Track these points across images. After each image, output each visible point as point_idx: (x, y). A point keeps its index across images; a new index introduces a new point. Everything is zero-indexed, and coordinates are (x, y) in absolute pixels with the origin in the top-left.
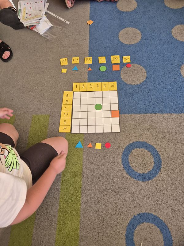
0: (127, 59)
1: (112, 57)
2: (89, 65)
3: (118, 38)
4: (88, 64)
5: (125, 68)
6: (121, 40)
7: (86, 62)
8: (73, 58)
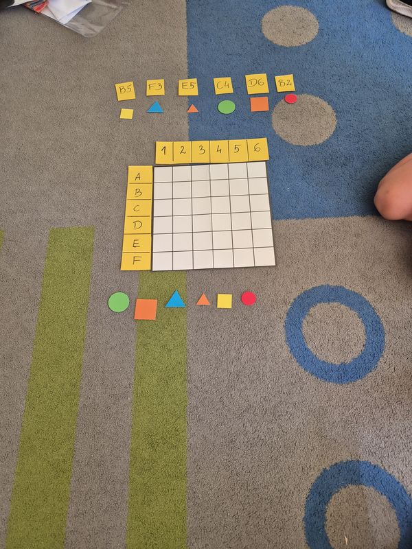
0: (286, 83)
1: (248, 77)
2: (192, 100)
4: (189, 97)
5: (282, 105)
6: (268, 34)
7: (182, 92)
8: (149, 82)
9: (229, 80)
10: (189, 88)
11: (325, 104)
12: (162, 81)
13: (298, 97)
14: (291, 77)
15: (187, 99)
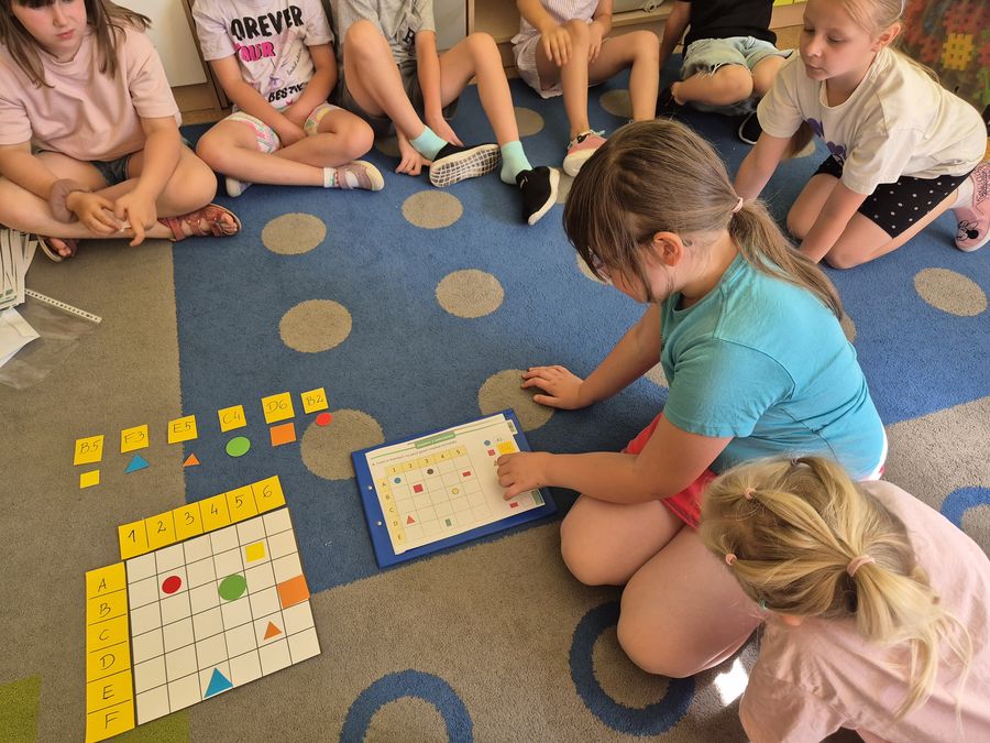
0: (315, 400)
1: (265, 401)
2: (189, 446)
3: (279, 337)
4: (184, 443)
5: (313, 430)
6: (289, 343)
7: (174, 438)
8: (124, 433)
9: (239, 409)
10: (184, 429)
11: (367, 418)
12: (144, 429)
13: (333, 414)
14: (321, 391)
15: (182, 446)
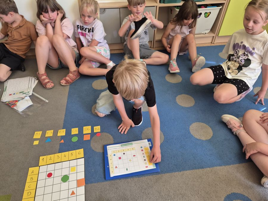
0: (97, 129)
1: (84, 128)
3: (91, 111)
5: (95, 137)
7: (59, 134)
8: (47, 131)
9: (77, 129)
10: (62, 133)
11: (110, 136)
12: (52, 131)
13: (101, 134)
14: (99, 127)
15: (61, 137)
